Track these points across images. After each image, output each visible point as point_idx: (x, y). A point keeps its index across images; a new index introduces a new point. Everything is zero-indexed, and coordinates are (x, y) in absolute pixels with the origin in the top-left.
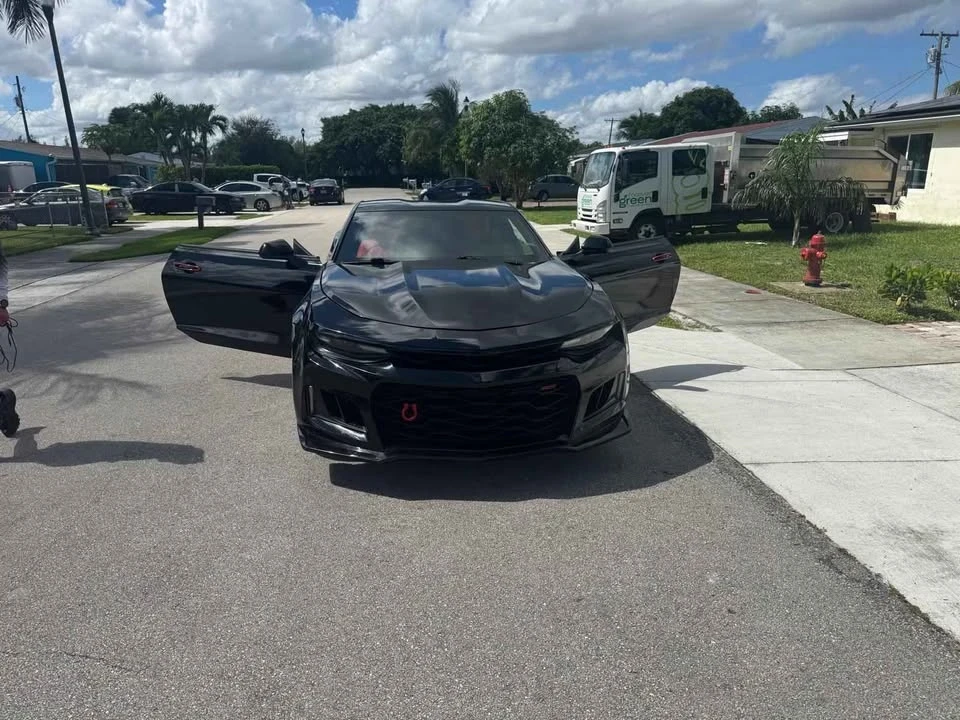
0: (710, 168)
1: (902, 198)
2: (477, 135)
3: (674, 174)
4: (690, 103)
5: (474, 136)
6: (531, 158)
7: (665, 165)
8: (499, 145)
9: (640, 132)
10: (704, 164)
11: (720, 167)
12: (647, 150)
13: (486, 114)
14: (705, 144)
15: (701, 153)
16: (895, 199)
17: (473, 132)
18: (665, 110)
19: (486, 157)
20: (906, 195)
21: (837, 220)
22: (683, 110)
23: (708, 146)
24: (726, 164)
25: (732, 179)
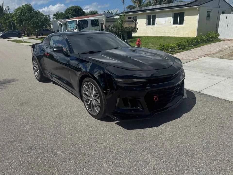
0: (100, 25)
1: (137, 30)
2: (19, 17)
3: (92, 26)
4: (72, 10)
5: (18, 17)
6: (39, 23)
7: (90, 24)
8: (27, 20)
9: (60, 17)
10: (98, 23)
11: (102, 24)
12: (85, 20)
13: (21, 11)
14: (98, 18)
15: (97, 20)
16: (136, 31)
17: (18, 16)
18: (66, 11)
19: (24, 23)
20: (138, 30)
21: (126, 36)
22: (70, 11)
23: (98, 19)
24: (103, 24)
25: (105, 27)
